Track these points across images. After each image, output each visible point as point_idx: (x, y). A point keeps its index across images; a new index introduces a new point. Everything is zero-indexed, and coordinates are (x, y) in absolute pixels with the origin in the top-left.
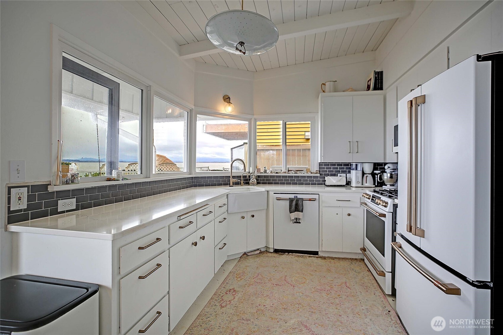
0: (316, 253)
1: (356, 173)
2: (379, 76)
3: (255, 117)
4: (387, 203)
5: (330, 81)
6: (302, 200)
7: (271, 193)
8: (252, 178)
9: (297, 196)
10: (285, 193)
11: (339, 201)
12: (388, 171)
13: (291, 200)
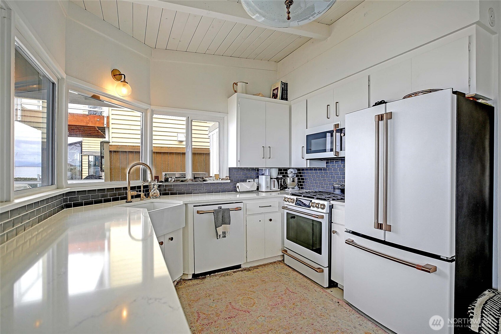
0: (239, 267)
1: (266, 178)
2: (285, 87)
3: (153, 107)
4: (324, 205)
5: (243, 82)
6: (229, 210)
7: (191, 206)
8: (153, 189)
9: (221, 207)
10: (206, 205)
11: (262, 207)
12: (290, 175)
13: (215, 212)
